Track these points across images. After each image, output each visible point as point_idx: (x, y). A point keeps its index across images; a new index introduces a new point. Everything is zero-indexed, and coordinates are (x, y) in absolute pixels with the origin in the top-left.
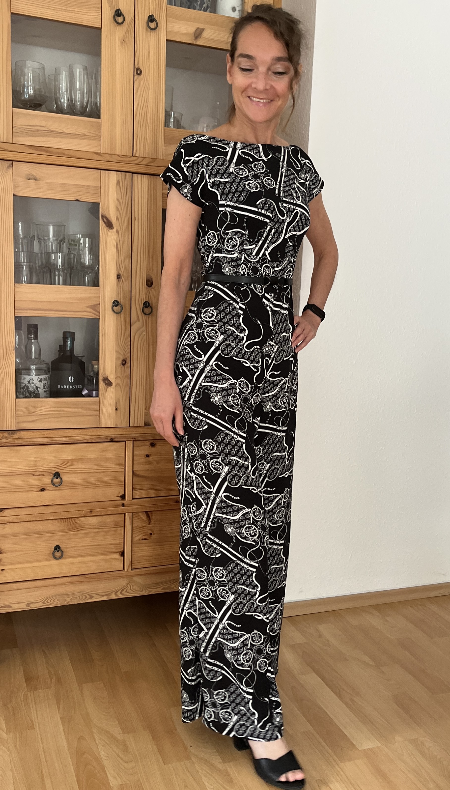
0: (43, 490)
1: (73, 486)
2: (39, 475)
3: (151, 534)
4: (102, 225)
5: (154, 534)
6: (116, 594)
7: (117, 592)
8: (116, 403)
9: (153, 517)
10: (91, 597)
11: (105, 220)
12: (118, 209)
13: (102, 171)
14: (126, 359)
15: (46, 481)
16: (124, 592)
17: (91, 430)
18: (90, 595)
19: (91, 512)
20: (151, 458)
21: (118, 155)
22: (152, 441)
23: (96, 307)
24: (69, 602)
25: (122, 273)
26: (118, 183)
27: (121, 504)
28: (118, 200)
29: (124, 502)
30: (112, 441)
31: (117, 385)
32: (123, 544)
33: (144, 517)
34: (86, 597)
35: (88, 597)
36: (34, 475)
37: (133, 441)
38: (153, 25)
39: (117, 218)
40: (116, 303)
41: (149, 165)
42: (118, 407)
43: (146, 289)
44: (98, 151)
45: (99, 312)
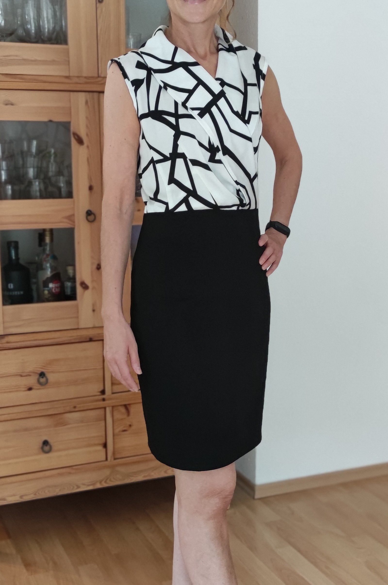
0: (30, 389)
1: (58, 384)
2: (26, 376)
3: (130, 426)
5: (133, 426)
6: (101, 482)
8: (93, 305)
9: (131, 410)
10: (78, 487)
13: (72, 93)
15: (32, 381)
16: (108, 481)
17: (71, 331)
18: (77, 485)
19: (75, 407)
21: (86, 77)
23: (71, 218)
26: (87, 102)
28: (87, 118)
29: (104, 396)
32: (105, 436)
33: (123, 410)
34: (74, 487)
35: (76, 487)
36: (21, 376)
40: (89, 213)
42: (95, 308)
44: (67, 74)
45: (74, 222)
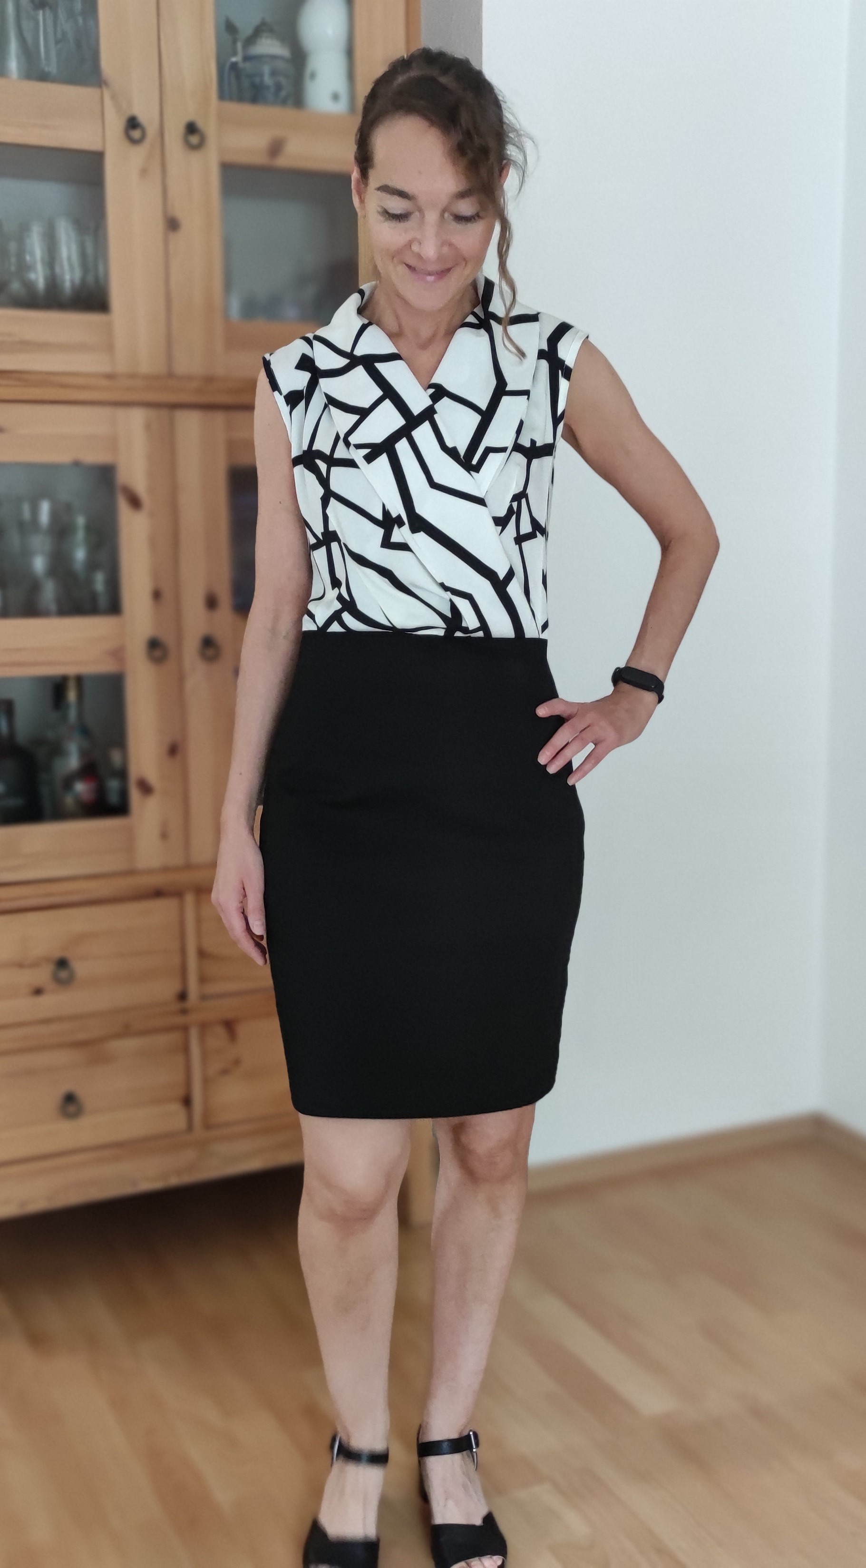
0: (38, 992)
1: (94, 982)
2: (31, 966)
3: (237, 1062)
4: (123, 503)
5: (242, 1062)
8: (163, 825)
9: (238, 1030)
11: (127, 494)
12: (149, 474)
13: (118, 408)
14: (177, 742)
15: (43, 975)
17: (117, 878)
21: (144, 377)
23: (118, 654)
25: (161, 586)
26: (148, 428)
27: (182, 1009)
28: (148, 457)
30: (159, 894)
31: (163, 791)
32: (187, 1082)
33: (220, 1031)
36: (21, 966)
37: (196, 892)
38: (194, 139)
39: (149, 490)
40: (154, 645)
41: (203, 388)
42: (167, 832)
43: (206, 613)
44: (109, 371)
45: (124, 662)
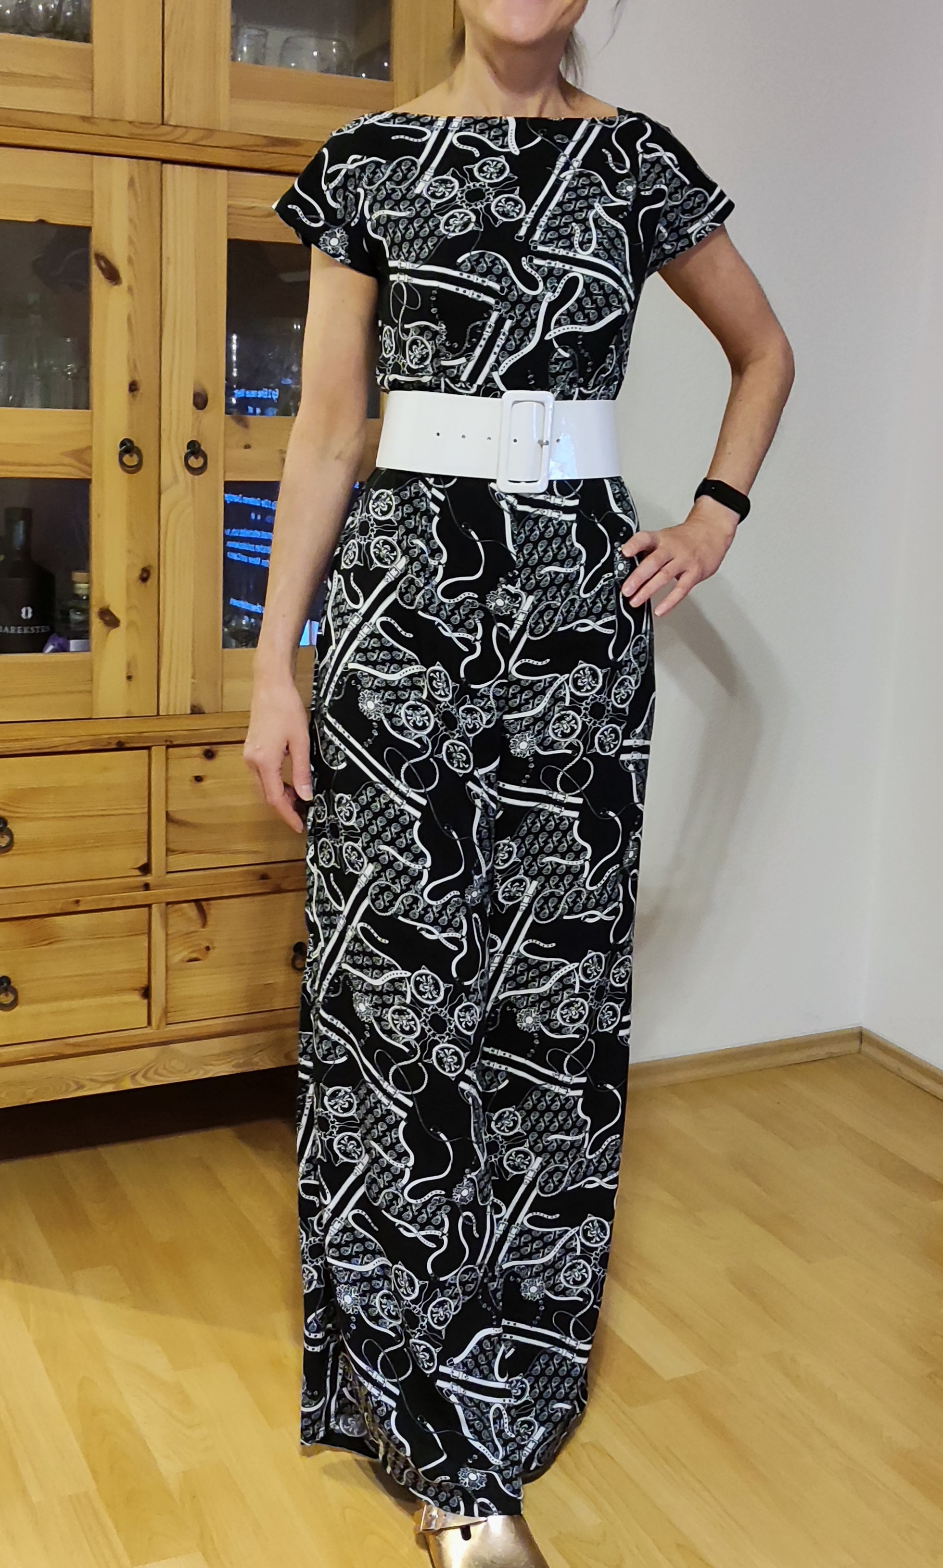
1: (36, 847)
3: (208, 948)
4: (96, 275)
5: (214, 948)
6: (133, 1077)
7: (135, 1075)
8: (129, 665)
9: (212, 912)
10: (81, 1087)
11: (103, 264)
12: (131, 242)
13: (96, 159)
14: (150, 566)
16: (151, 1074)
17: (74, 724)
18: (77, 1083)
19: (77, 902)
20: (205, 784)
21: (130, 122)
22: (207, 747)
23: (82, 455)
24: (30, 1099)
25: (139, 378)
26: (131, 183)
27: (142, 884)
28: (131, 221)
29: (147, 879)
30: (121, 747)
31: (131, 624)
32: (146, 970)
33: (191, 910)
34: (68, 1085)
35: (74, 1086)
37: (168, 747)
39: (130, 260)
40: (128, 447)
41: (200, 143)
42: (133, 674)
43: (193, 413)
44: (85, 111)
45: (90, 466)
